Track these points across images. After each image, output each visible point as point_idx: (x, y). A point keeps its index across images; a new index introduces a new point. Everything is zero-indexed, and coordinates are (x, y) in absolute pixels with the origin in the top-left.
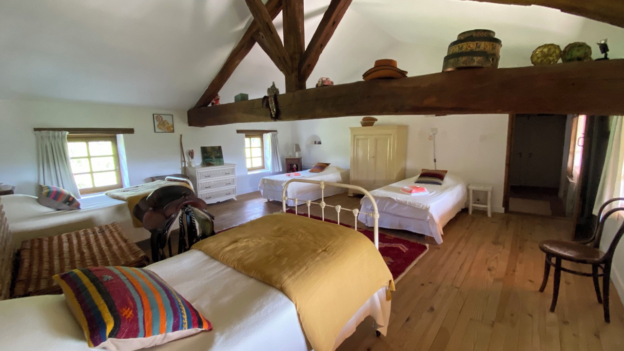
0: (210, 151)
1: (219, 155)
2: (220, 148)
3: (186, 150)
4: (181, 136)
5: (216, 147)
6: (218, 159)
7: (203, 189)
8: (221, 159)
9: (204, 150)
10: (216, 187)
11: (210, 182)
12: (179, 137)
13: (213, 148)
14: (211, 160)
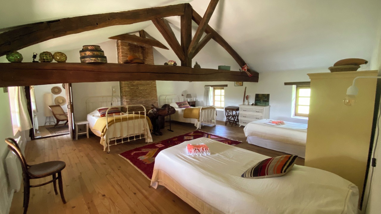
0: (261, 97)
1: (266, 99)
2: (268, 95)
3: (246, 96)
4: (246, 87)
5: (266, 94)
6: (265, 102)
7: (242, 117)
8: (267, 103)
9: (257, 96)
10: (249, 118)
11: (246, 114)
12: (245, 88)
13: (263, 95)
14: (259, 102)
